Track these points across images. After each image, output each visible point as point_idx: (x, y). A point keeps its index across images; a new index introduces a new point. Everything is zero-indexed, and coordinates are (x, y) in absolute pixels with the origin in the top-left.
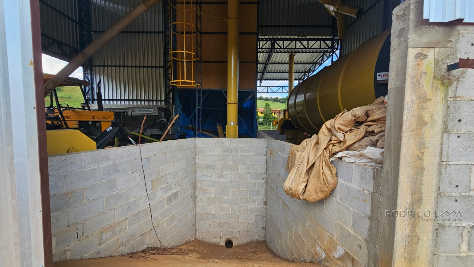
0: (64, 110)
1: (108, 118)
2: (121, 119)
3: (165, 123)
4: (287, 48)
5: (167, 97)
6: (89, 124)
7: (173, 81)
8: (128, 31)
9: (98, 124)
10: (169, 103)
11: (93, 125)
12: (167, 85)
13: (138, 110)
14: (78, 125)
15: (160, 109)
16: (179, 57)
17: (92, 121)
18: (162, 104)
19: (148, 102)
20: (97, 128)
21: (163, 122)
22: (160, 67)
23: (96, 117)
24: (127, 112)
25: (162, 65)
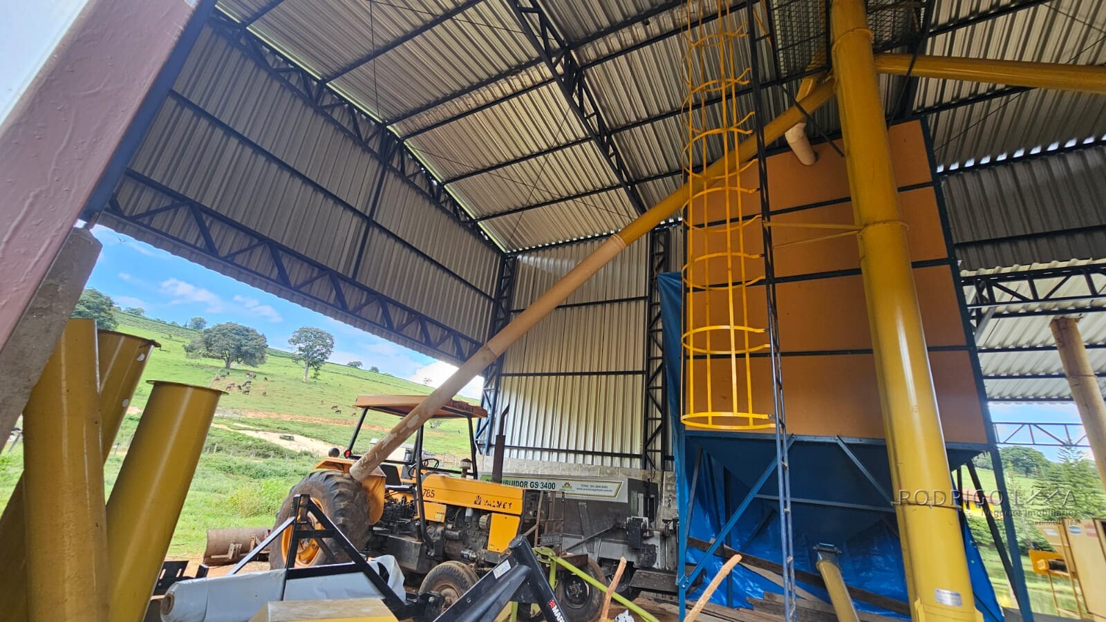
0: (427, 474)
1: (507, 506)
2: (536, 512)
3: (646, 531)
4: (1051, 297)
5: (649, 448)
6: (467, 515)
7: (692, 415)
8: (576, 303)
9: (484, 518)
10: (653, 465)
11: (474, 519)
12: (650, 416)
13: (579, 484)
14: (444, 516)
15: (633, 485)
16: (706, 345)
17: (473, 509)
18: (634, 466)
19: (599, 458)
20: (480, 529)
21: (639, 525)
22: (634, 373)
23: (484, 499)
24: (552, 486)
25: (640, 369)
